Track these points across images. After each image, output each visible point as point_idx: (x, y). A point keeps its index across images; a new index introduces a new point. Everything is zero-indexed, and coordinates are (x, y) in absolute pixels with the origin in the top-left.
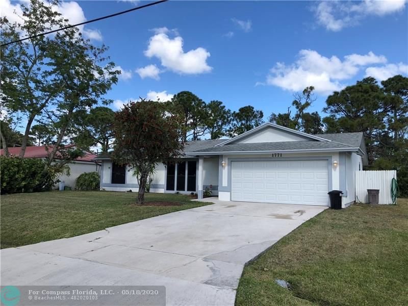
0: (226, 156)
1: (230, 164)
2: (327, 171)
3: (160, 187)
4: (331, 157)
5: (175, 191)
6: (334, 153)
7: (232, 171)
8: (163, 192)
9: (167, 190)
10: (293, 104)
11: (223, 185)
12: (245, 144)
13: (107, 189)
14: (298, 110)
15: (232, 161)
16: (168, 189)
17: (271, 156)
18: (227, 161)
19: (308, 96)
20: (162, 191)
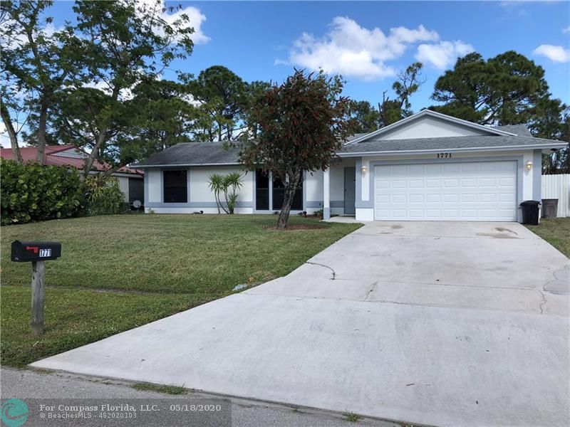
0: (367, 158)
1: (371, 170)
2: (515, 176)
3: (245, 205)
4: (522, 156)
5: (271, 211)
6: (527, 151)
7: (375, 179)
8: (252, 213)
9: (257, 209)
10: (394, 86)
11: (363, 199)
12: (392, 141)
13: (157, 210)
14: (399, 96)
15: (375, 165)
16: (258, 207)
17: (436, 157)
18: (368, 164)
19: (414, 76)
20: (250, 211)
